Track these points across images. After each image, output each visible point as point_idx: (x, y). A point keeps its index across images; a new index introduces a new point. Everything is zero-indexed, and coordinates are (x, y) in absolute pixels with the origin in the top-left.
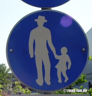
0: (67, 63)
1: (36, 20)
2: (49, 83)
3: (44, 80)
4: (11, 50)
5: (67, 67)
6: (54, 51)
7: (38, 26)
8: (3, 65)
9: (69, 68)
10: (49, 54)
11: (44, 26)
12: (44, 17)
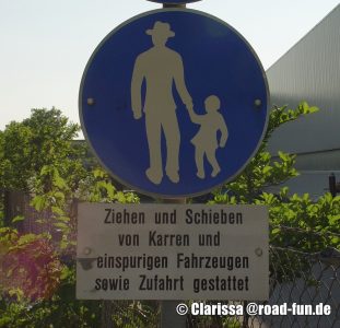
0: (219, 134)
1: (149, 32)
2: (175, 178)
3: (164, 172)
4: (90, 101)
5: (219, 142)
6: (190, 106)
7: (153, 46)
8: (52, 112)
9: (222, 145)
10: (177, 111)
11: (168, 45)
12: (167, 26)
